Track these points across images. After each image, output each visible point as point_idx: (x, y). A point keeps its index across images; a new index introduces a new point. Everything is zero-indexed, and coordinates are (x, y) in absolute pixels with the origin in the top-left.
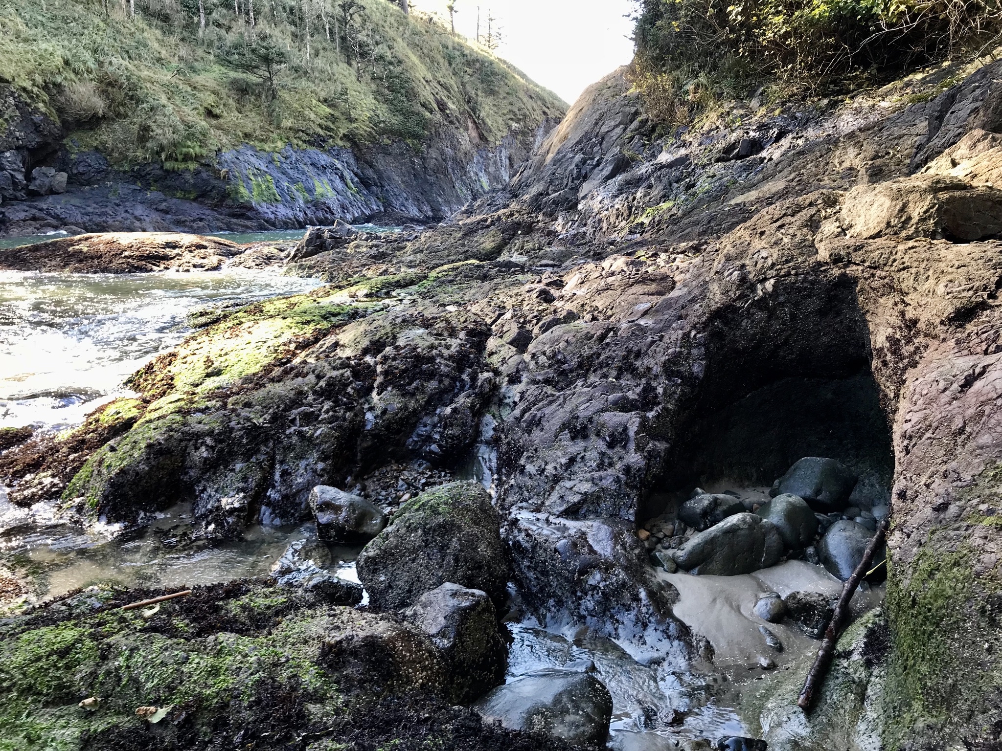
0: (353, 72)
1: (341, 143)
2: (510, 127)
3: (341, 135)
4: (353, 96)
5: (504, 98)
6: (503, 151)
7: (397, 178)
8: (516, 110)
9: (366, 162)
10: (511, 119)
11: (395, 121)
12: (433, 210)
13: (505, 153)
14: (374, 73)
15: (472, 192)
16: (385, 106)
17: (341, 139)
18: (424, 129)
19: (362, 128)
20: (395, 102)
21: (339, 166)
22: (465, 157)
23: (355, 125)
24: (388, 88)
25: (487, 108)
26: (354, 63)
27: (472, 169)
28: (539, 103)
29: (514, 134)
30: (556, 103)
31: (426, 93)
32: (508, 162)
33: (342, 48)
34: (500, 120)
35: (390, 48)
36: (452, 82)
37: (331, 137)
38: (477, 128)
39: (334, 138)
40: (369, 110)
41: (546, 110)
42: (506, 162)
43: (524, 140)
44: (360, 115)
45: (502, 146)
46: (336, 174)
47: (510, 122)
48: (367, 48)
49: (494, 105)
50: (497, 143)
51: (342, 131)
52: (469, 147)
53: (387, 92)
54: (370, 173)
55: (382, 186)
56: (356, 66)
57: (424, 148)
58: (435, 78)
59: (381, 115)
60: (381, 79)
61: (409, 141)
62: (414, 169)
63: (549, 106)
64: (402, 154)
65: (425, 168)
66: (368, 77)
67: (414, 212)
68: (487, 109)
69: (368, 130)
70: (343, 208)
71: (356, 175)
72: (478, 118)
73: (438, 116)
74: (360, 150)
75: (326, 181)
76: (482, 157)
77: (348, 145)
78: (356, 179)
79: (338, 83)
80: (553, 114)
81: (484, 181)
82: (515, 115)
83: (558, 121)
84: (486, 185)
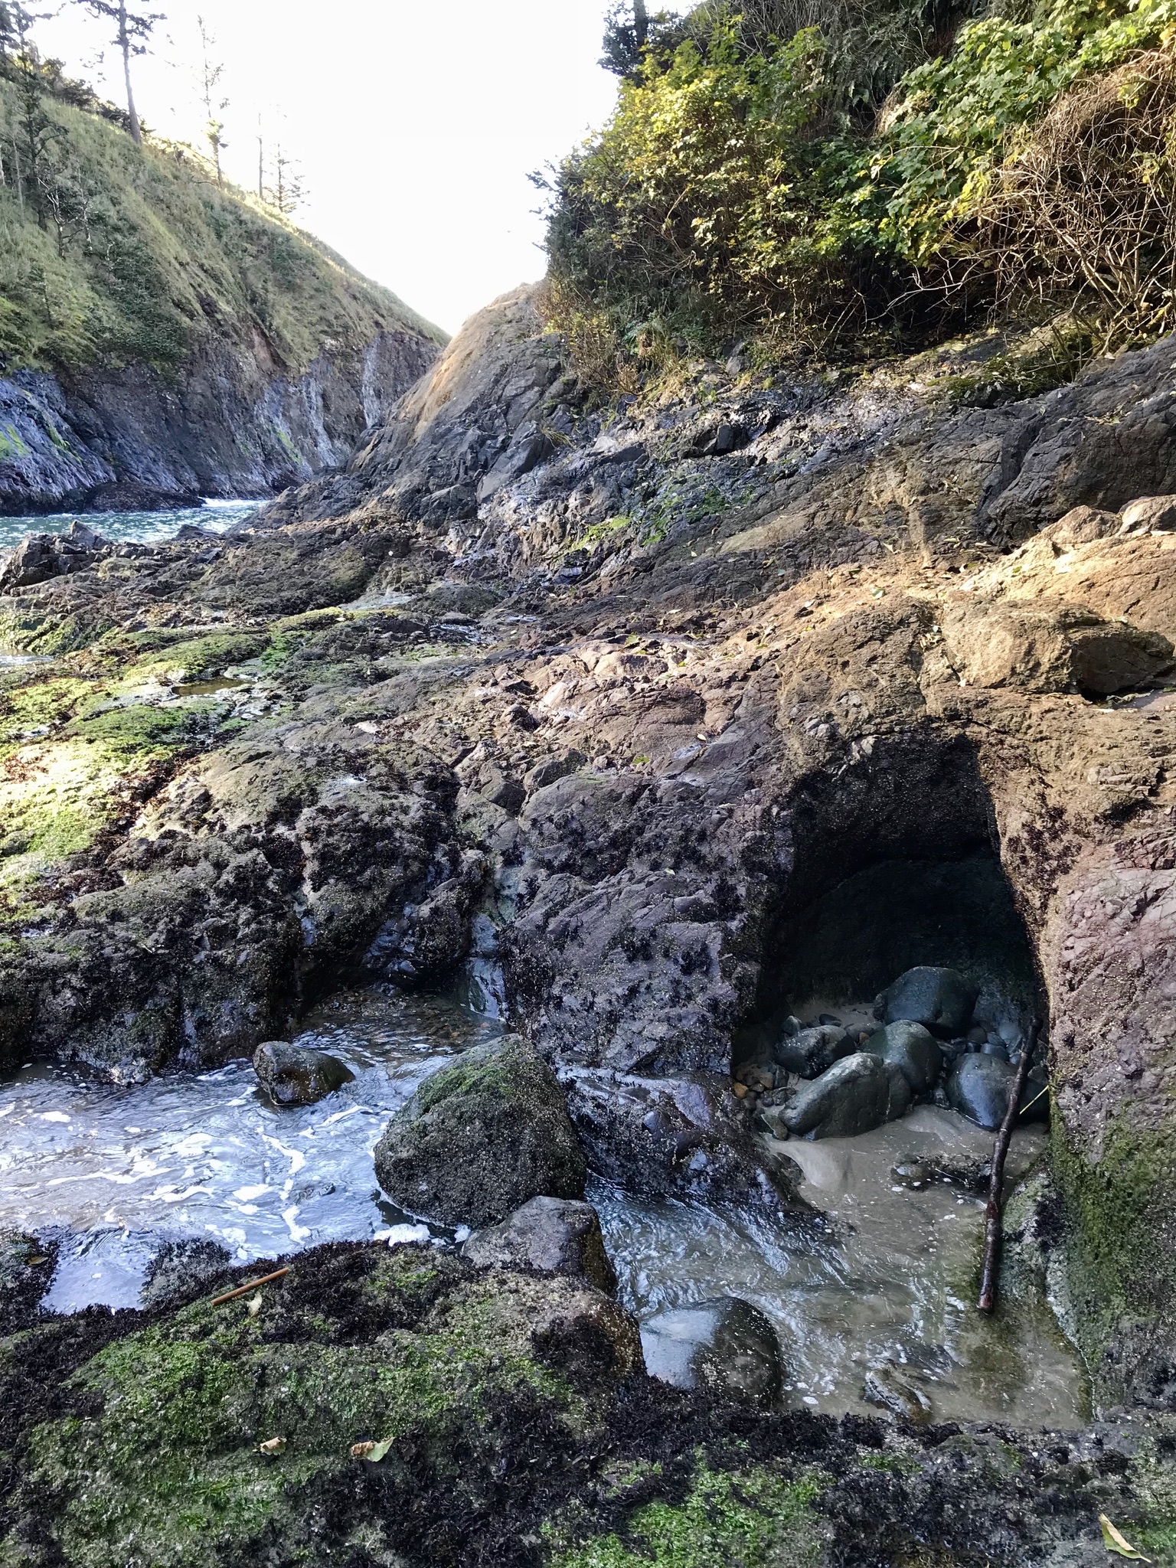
0: (50, 240)
1: (35, 364)
2: (321, 344)
3: (35, 349)
4: (53, 282)
5: (311, 297)
6: (313, 384)
7: (136, 425)
8: (331, 318)
9: (83, 397)
10: (324, 332)
11: (131, 329)
12: (199, 479)
13: (315, 388)
14: (88, 244)
15: (264, 449)
16: (112, 303)
17: (35, 356)
18: (180, 344)
19: (74, 340)
20: (129, 297)
21: (34, 403)
22: (250, 392)
23: (59, 333)
24: (115, 272)
25: (283, 312)
26: (51, 224)
27: (262, 412)
28: (368, 307)
29: (330, 356)
30: (396, 309)
31: (181, 284)
32: (320, 403)
33: (28, 197)
34: (306, 333)
35: (115, 202)
36: (224, 266)
37: (17, 351)
38: (269, 345)
39: (22, 354)
40: (83, 308)
41: (381, 320)
42: (318, 401)
43: (345, 367)
44: (67, 317)
45: (310, 375)
46: (30, 416)
47: (323, 337)
48: (73, 200)
49: (295, 308)
50: (302, 370)
51: (37, 343)
52: (256, 377)
53: (113, 279)
54: (89, 415)
55: (112, 439)
56: (55, 231)
57: (182, 376)
58: (194, 258)
59: (105, 319)
60: (102, 256)
61: (155, 364)
62: (165, 410)
63: (385, 313)
64: (144, 385)
65: (185, 409)
66: (77, 251)
67: (168, 482)
68: (283, 314)
69: (84, 342)
70: (45, 474)
71: (65, 418)
72: (270, 328)
73: (204, 323)
74: (70, 376)
75: (11, 427)
76: (278, 392)
77: (49, 367)
78: (66, 426)
79: (24, 258)
80: (390, 326)
81: (283, 431)
82: (330, 325)
83: (399, 338)
84: (286, 439)
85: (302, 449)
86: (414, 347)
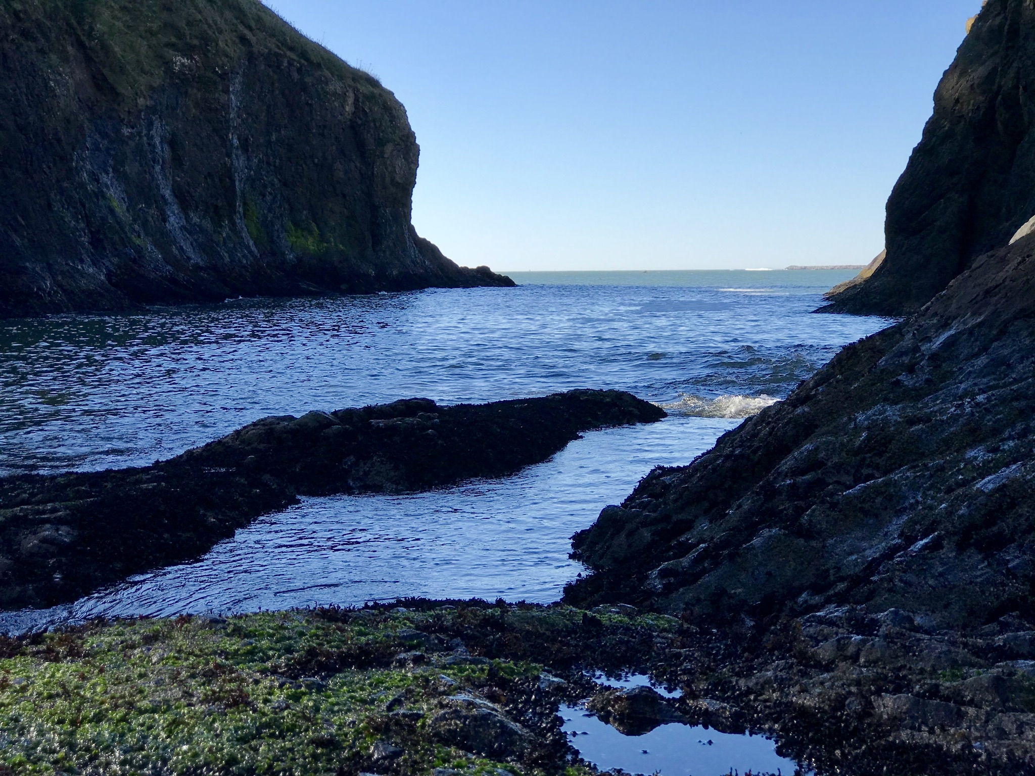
2: (168, 64)
6: (157, 124)
8: (182, 24)
10: (172, 46)
13: (158, 131)
15: (89, 224)
22: (66, 131)
25: (106, 14)
27: (84, 164)
28: (228, 14)
29: (181, 81)
32: (167, 153)
34: (143, 46)
38: (88, 60)
41: (247, 34)
42: (164, 151)
43: (205, 100)
45: (153, 110)
47: (170, 53)
49: (124, 9)
50: (141, 101)
52: (74, 106)
63: (253, 24)
68: (108, 17)
72: (90, 35)
76: (105, 135)
80: (261, 44)
81: (116, 197)
82: (180, 35)
83: (273, 61)
84: (120, 208)
85: (145, 224)
86: (296, 76)
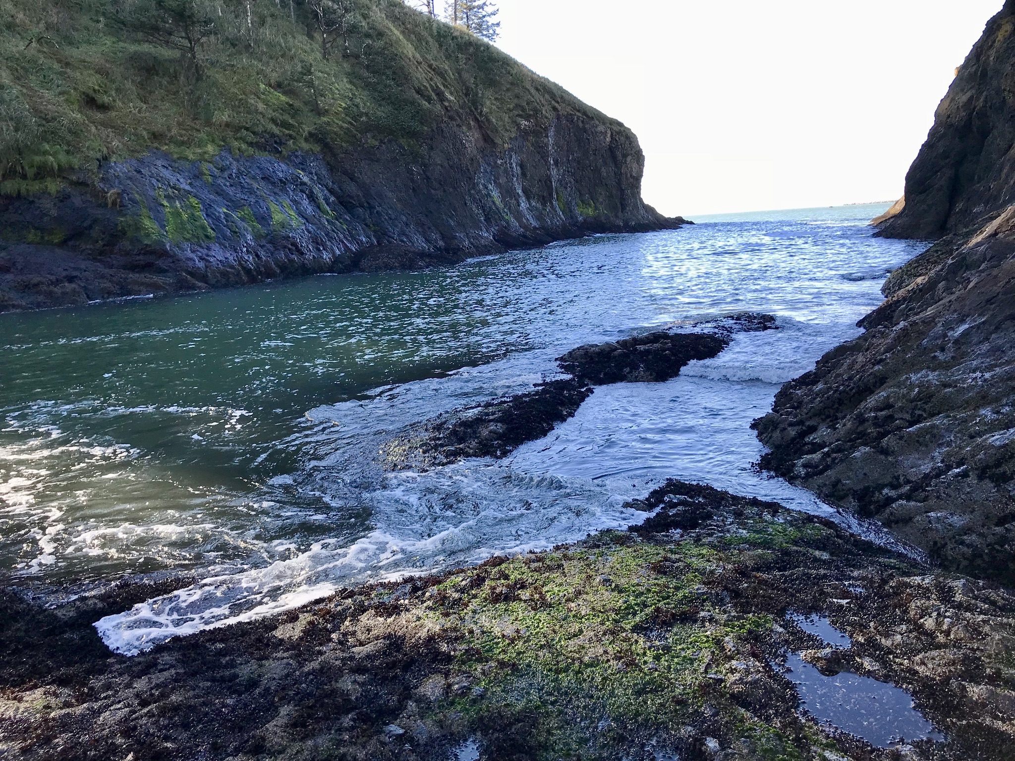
0: (316, 46)
1: (305, 146)
2: (518, 125)
3: (305, 134)
4: (319, 78)
5: (508, 90)
6: (514, 157)
7: (390, 194)
8: (525, 104)
9: (345, 173)
10: (518, 115)
11: (382, 112)
12: (443, 238)
13: (515, 159)
14: (347, 48)
15: (484, 211)
16: (366, 93)
17: (306, 140)
18: (422, 123)
19: (337, 124)
20: (380, 87)
21: (306, 179)
22: (471, 164)
23: (325, 119)
24: (368, 67)
25: (488, 103)
26: (316, 35)
27: (481, 180)
28: (547, 96)
29: (525, 134)
30: (566, 97)
31: (420, 75)
32: (519, 171)
33: (298, 16)
34: (506, 117)
35: (365, 17)
36: (446, 66)
37: (291, 136)
38: (480, 127)
39: (295, 138)
40: (343, 97)
41: (556, 105)
42: (517, 170)
43: (537, 142)
44: (331, 105)
45: (511, 150)
46: (302, 191)
47: (519, 119)
48: (333, 16)
49: (496, 99)
50: (506, 146)
51: (307, 129)
52: (475, 152)
53: (366, 74)
54: (352, 188)
55: (371, 207)
56: (320, 40)
57: (424, 150)
58: (425, 59)
59: (361, 105)
60: (357, 57)
61: (402, 141)
62: (412, 180)
63: (559, 100)
64: (394, 160)
65: (428, 178)
66: (337, 54)
67: (420, 243)
68: (489, 105)
69: (345, 125)
70: (317, 242)
71: (331, 191)
72: (481, 114)
73: (439, 106)
74: (334, 155)
75: (287, 202)
76: (489, 165)
77: (317, 148)
78: (332, 199)
79: (296, 61)
80: (563, 110)
81: (495, 194)
82: (523, 110)
83: (570, 118)
84: (498, 201)
85: (510, 209)
86: (581, 125)
